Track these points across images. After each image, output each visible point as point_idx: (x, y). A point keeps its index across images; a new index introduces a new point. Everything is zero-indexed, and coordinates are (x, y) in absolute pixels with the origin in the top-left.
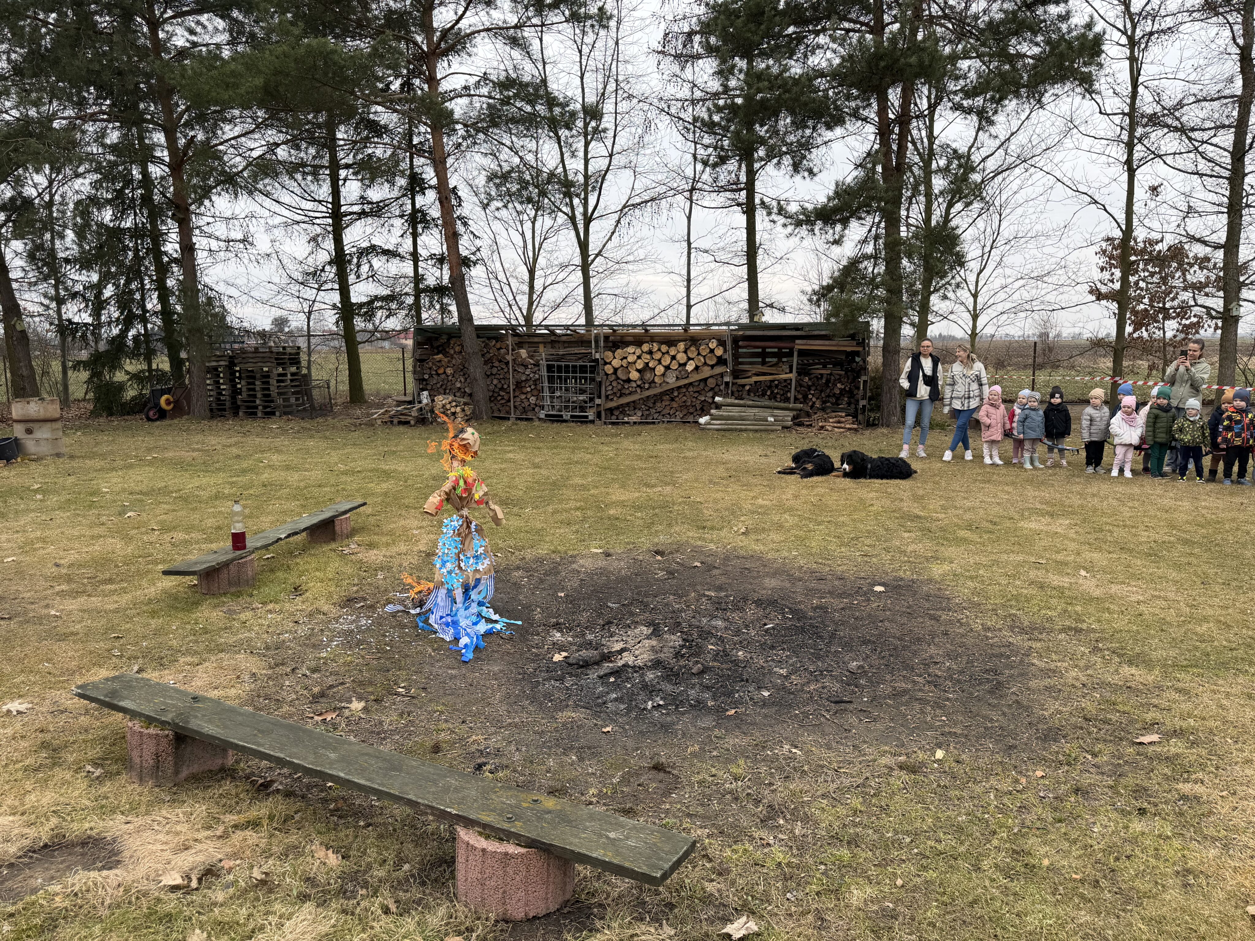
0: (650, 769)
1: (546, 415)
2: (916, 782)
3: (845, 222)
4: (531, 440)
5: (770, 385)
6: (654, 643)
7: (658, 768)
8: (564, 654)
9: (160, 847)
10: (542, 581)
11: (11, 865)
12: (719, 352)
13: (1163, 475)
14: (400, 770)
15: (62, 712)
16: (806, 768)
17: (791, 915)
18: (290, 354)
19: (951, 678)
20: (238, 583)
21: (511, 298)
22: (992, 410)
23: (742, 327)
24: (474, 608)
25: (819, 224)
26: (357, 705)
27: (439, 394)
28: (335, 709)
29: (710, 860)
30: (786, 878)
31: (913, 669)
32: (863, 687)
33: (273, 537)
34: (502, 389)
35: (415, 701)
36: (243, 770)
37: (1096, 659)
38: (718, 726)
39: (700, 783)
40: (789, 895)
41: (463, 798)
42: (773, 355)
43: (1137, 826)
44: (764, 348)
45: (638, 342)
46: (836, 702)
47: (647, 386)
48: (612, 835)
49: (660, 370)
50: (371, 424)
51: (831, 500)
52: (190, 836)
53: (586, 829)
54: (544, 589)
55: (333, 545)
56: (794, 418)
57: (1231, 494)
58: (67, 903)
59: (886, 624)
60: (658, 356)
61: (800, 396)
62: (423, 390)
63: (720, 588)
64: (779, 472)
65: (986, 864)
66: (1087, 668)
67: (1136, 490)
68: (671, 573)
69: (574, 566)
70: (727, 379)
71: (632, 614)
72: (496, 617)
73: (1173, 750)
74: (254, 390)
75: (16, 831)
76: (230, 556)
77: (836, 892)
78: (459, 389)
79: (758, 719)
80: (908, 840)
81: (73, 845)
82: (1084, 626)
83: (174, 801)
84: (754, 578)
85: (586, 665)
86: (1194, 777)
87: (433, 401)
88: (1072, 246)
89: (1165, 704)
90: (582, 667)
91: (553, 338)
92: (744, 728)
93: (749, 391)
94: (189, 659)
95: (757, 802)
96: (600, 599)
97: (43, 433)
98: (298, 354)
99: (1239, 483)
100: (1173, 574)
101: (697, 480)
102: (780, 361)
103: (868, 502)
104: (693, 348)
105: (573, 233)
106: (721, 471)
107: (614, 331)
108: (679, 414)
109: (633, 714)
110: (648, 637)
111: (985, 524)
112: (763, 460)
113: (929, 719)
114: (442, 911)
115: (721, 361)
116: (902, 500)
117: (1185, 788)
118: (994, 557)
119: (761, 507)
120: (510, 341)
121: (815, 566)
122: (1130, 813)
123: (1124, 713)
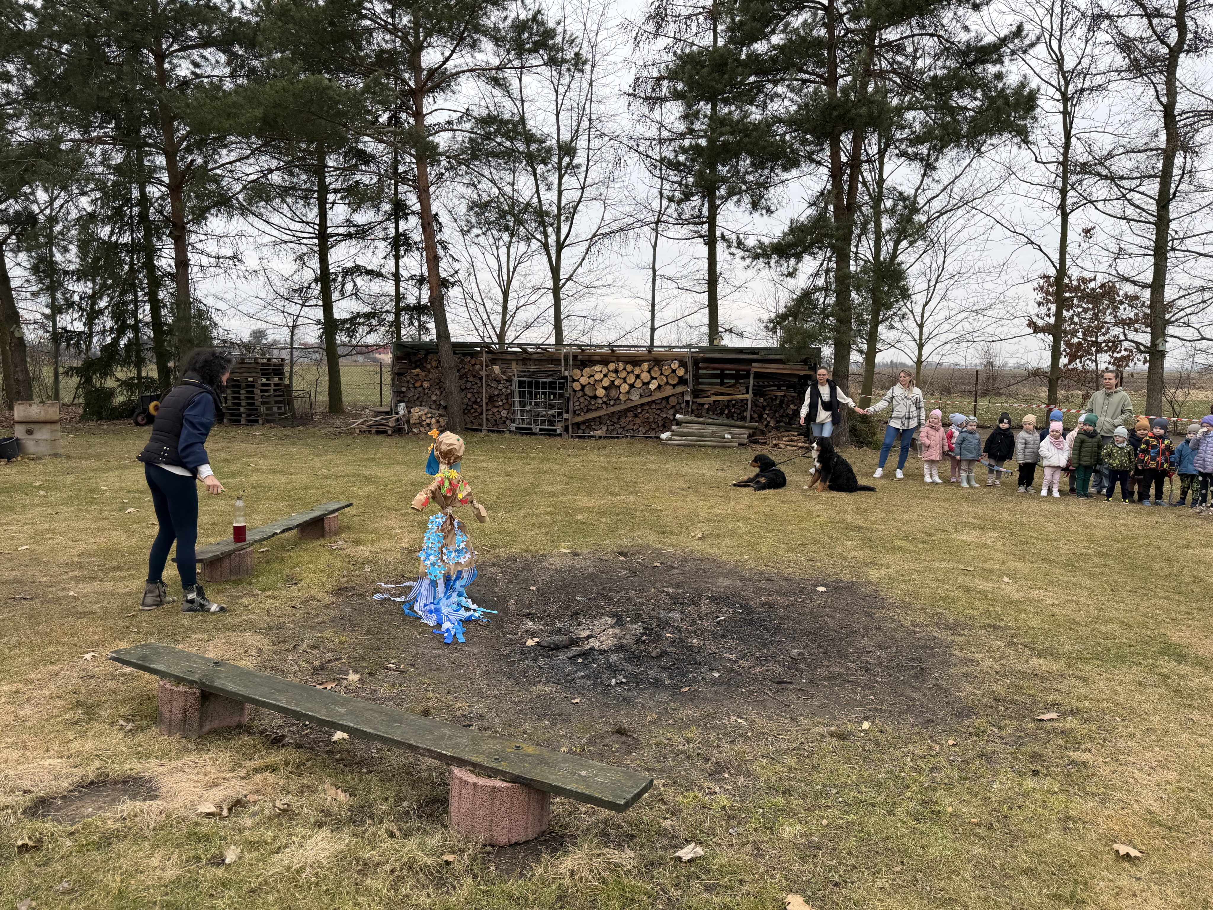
0: (613, 733)
1: (517, 428)
2: (844, 748)
3: (798, 257)
4: (502, 451)
5: (728, 405)
6: (617, 631)
7: (621, 732)
8: (536, 640)
9: (193, 784)
10: (515, 577)
11: (64, 797)
12: (681, 372)
13: (1088, 495)
14: (401, 723)
15: (91, 677)
16: (749, 734)
17: (732, 845)
18: (275, 365)
19: (880, 665)
20: (239, 572)
21: (485, 317)
22: (931, 432)
23: (702, 350)
24: (455, 598)
25: (775, 258)
26: (353, 677)
27: (416, 406)
28: (334, 680)
29: (665, 804)
30: (730, 818)
31: (847, 656)
32: (802, 671)
33: (269, 531)
34: (475, 402)
35: (405, 675)
36: (257, 727)
37: (1011, 652)
38: (674, 700)
39: (657, 744)
40: (731, 831)
41: (456, 744)
42: (731, 376)
43: (1030, 783)
44: (722, 370)
45: (605, 361)
46: (778, 683)
47: (612, 402)
48: (583, 773)
49: (625, 388)
50: (351, 433)
51: (781, 511)
52: (219, 775)
53: (561, 768)
54: (517, 583)
55: (322, 542)
56: (750, 436)
57: (1149, 514)
58: (118, 825)
59: (826, 619)
60: (623, 375)
61: (756, 416)
62: (400, 402)
63: (677, 586)
64: (735, 485)
65: (899, 810)
66: (1001, 658)
67: (1062, 508)
68: (633, 572)
69: (545, 564)
70: (687, 398)
71: (598, 607)
72: (475, 606)
73: (1068, 725)
74: (239, 398)
75: (65, 771)
76: (232, 547)
77: (771, 829)
78: (435, 401)
79: (709, 695)
80: (834, 791)
81: (115, 782)
82: (1002, 624)
83: (200, 750)
84: (708, 577)
85: (556, 648)
86: (1083, 747)
87: (409, 412)
88: (1010, 282)
89: (1064, 688)
90: (553, 649)
91: (524, 356)
92: (697, 702)
93: (708, 409)
94: (199, 636)
95: (706, 760)
96: (568, 593)
97: (43, 434)
98: (282, 365)
99: (1157, 504)
100: (1087, 583)
101: (657, 490)
102: (737, 382)
103: (815, 514)
104: (656, 369)
105: (545, 259)
106: (680, 482)
107: (583, 350)
108: (642, 430)
109: (599, 689)
110: (612, 627)
111: (920, 535)
112: (720, 473)
113: (859, 697)
114: (438, 836)
115: (682, 381)
116: (846, 512)
117: (1075, 755)
118: (927, 564)
119: (717, 515)
120: (484, 358)
121: (764, 568)
122: (1025, 774)
123: (1030, 695)
